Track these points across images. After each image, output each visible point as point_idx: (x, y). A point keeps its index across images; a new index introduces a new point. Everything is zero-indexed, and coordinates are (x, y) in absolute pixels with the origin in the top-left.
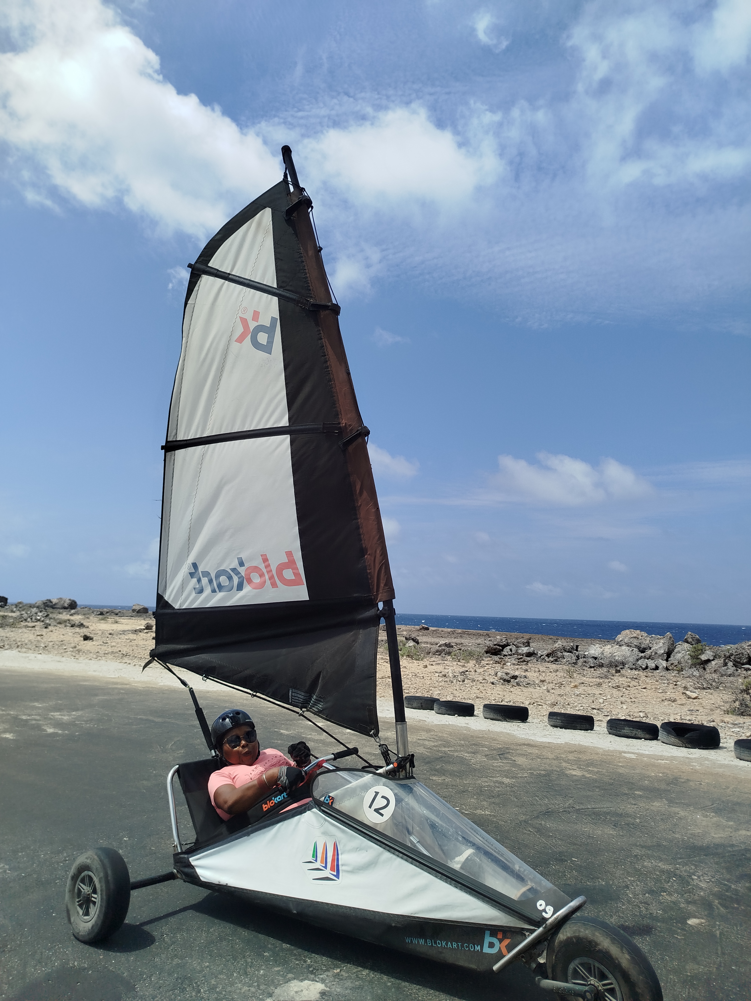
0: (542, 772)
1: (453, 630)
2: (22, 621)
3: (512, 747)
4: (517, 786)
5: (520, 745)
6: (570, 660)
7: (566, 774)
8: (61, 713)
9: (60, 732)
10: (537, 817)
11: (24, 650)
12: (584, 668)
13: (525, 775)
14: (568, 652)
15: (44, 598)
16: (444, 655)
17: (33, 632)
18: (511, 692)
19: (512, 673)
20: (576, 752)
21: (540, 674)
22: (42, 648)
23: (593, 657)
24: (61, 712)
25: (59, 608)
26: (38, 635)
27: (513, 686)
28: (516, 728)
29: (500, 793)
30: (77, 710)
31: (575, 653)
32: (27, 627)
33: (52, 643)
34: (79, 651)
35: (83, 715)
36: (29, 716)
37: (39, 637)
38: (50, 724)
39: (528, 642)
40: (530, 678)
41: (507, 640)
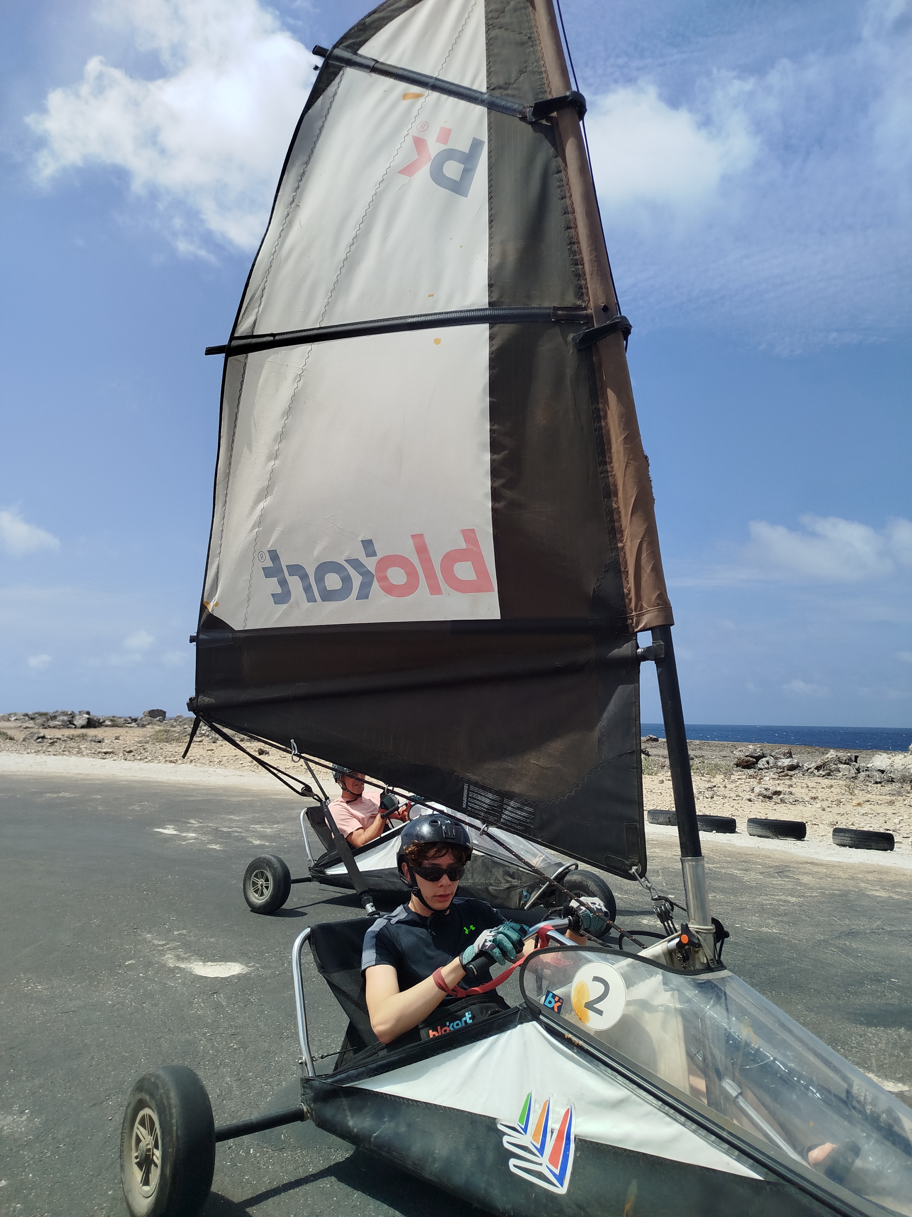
0: (836, 892)
3: (792, 865)
4: (807, 905)
5: (802, 863)
6: (847, 773)
7: (867, 895)
10: (839, 937)
12: (867, 783)
13: (815, 894)
14: (845, 764)
19: (773, 789)
20: (876, 873)
21: (809, 790)
23: (879, 770)
26: (208, 750)
27: (776, 803)
28: (792, 846)
29: (787, 911)
31: (854, 766)
33: (226, 758)
39: (790, 753)
40: (797, 794)
41: (761, 750)
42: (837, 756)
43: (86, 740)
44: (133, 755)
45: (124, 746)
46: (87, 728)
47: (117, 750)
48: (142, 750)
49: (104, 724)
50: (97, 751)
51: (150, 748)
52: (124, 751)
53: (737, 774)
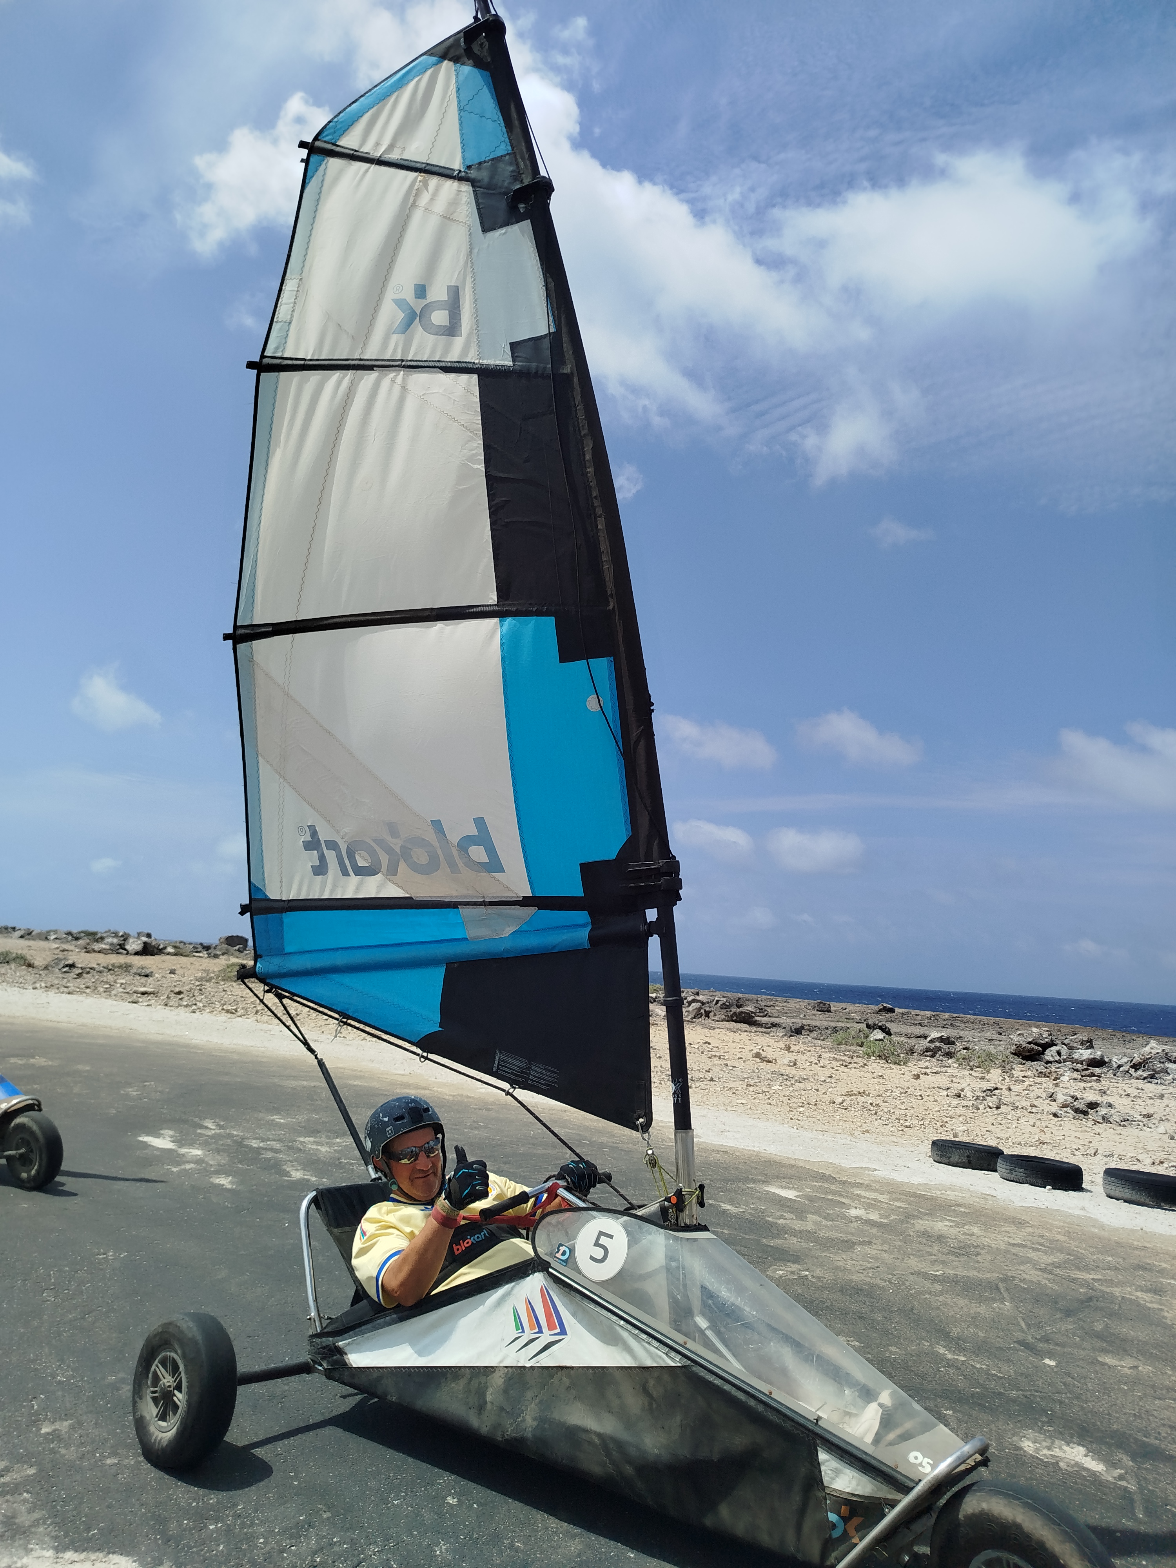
1: (934, 1013)
8: (317, 1140)
9: (314, 1179)
11: (266, 1018)
16: (941, 1057)
18: (1099, 1134)
19: (1082, 1097)
21: (1133, 1101)
24: (316, 1137)
27: (1096, 1122)
36: (263, 1141)
38: (297, 1160)
39: (1090, 1041)
40: (1119, 1108)
41: (1050, 1035)
42: (1163, 1050)
43: (129, 972)
44: (181, 999)
45: (176, 984)
46: (142, 955)
47: (164, 989)
48: (196, 991)
49: (165, 951)
50: (135, 989)
51: (209, 989)
52: (172, 991)
53: (1019, 1069)
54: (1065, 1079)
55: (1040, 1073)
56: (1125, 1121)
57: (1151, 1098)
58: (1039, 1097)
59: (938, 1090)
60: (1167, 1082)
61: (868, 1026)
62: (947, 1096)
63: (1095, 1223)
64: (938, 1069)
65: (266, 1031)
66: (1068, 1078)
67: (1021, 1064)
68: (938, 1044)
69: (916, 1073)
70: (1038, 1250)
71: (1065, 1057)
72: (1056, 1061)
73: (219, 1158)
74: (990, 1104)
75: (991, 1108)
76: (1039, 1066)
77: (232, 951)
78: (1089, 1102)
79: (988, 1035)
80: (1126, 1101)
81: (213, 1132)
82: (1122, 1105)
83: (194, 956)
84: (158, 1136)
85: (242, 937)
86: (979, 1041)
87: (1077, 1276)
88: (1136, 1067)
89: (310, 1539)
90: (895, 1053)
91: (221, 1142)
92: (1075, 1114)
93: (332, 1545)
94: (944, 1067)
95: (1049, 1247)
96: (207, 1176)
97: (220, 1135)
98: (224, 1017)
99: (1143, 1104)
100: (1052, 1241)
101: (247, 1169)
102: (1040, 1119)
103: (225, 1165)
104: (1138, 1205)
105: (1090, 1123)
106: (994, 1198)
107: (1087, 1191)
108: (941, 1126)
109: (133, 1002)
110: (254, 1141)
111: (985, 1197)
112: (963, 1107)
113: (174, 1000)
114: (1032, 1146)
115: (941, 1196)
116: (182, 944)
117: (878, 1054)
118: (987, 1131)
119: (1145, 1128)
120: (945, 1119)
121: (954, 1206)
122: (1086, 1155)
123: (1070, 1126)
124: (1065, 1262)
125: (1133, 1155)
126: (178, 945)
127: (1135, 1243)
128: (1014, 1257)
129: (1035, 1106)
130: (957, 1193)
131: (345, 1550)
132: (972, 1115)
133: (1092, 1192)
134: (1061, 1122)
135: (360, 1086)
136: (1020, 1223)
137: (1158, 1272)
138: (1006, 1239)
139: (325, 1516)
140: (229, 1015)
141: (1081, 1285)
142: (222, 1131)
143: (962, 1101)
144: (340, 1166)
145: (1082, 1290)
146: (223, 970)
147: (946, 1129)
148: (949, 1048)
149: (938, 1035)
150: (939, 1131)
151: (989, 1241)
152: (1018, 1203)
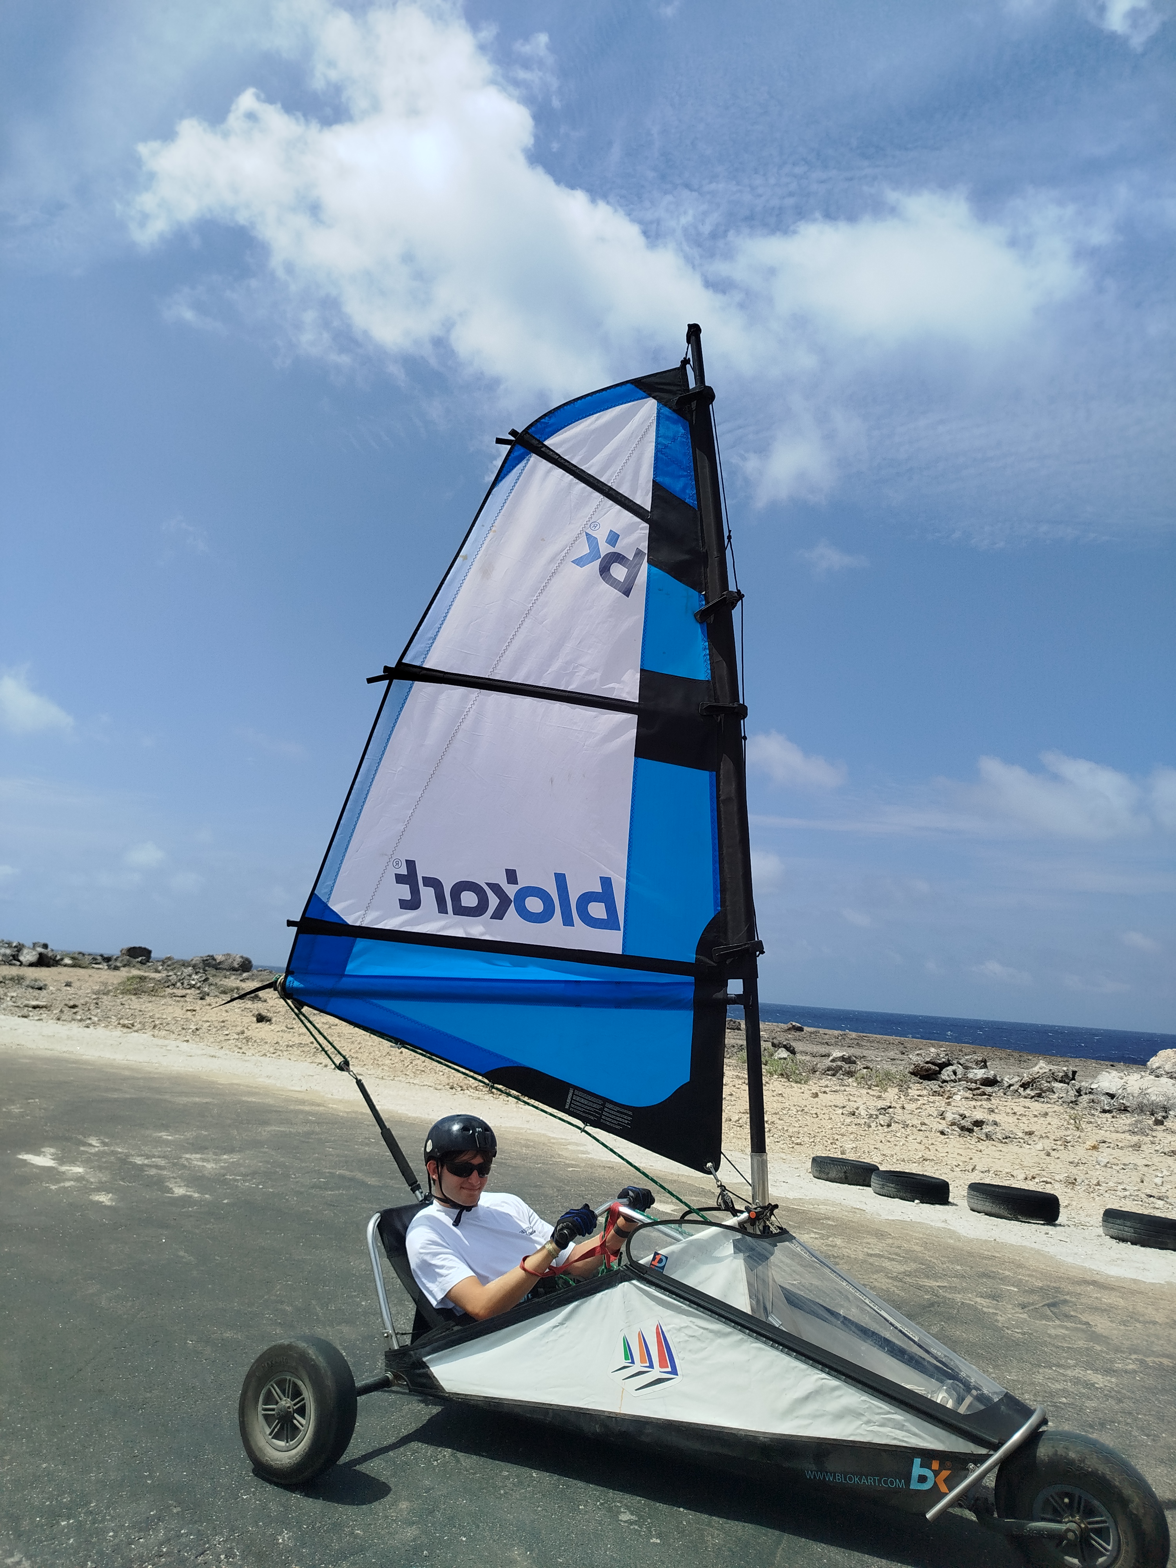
1: (843, 1032)
2: (168, 987)
3: (1064, 1286)
5: (1079, 1284)
6: (1064, 1095)
8: (203, 1156)
9: (196, 1195)
11: (163, 1033)
12: (1093, 1112)
13: (1131, 1366)
14: (1061, 1082)
15: (204, 954)
16: (842, 1076)
17: (181, 1004)
18: (980, 1151)
19: (970, 1115)
21: (1018, 1120)
22: (191, 1030)
23: (1107, 1094)
24: (203, 1154)
25: (225, 969)
26: (188, 1010)
27: (981, 1140)
30: (231, 1150)
31: (1073, 1085)
32: (173, 995)
33: (208, 1024)
34: (248, 1039)
35: (241, 1161)
36: (147, 1158)
37: (189, 1013)
38: (181, 1177)
39: (985, 1062)
40: (1004, 1126)
41: (947, 1055)
42: (1050, 1070)
43: (21, 984)
44: (75, 1013)
45: (70, 997)
46: (36, 966)
47: (58, 1002)
48: (92, 1005)
49: (63, 963)
50: (27, 1002)
51: (107, 1002)
52: (66, 1005)
53: (915, 1088)
54: (957, 1097)
55: (935, 1092)
56: (1006, 1138)
57: (1036, 1116)
58: (930, 1115)
59: (834, 1108)
60: (1052, 1101)
61: (774, 1045)
62: (842, 1114)
63: (952, 1234)
64: (838, 1088)
65: (162, 1047)
66: (960, 1097)
67: (918, 1083)
68: (839, 1063)
69: (814, 1092)
70: (893, 1260)
71: (960, 1077)
72: (952, 1080)
73: (101, 1175)
74: (882, 1123)
75: (882, 1126)
76: (934, 1085)
77: (134, 963)
78: (975, 1120)
79: (891, 1054)
80: (1012, 1119)
81: (97, 1149)
82: (1007, 1122)
83: (93, 968)
84: (38, 1153)
85: (145, 949)
86: (881, 1060)
87: (925, 1284)
88: (1025, 1086)
89: (158, 1531)
90: (797, 1072)
91: (104, 1160)
92: (961, 1132)
93: (179, 1536)
94: (843, 1086)
95: (904, 1257)
96: (86, 1193)
97: (104, 1152)
98: (118, 1032)
99: (1026, 1122)
100: (907, 1251)
101: (128, 1186)
102: (927, 1137)
103: (106, 1182)
104: (997, 1217)
105: (974, 1140)
106: (863, 1212)
107: (953, 1204)
108: (831, 1143)
109: (24, 1017)
110: (139, 1158)
111: (854, 1210)
112: (856, 1125)
113: (68, 1013)
114: (915, 1163)
115: (813, 1210)
116: (81, 955)
117: (780, 1072)
118: (875, 1148)
119: (1024, 1145)
120: (836, 1137)
121: (823, 1219)
122: (965, 1171)
123: (956, 1143)
124: (916, 1271)
125: (1008, 1171)
126: (76, 956)
127: (986, 1253)
128: (869, 1266)
129: (925, 1124)
130: (828, 1208)
131: (192, 1541)
132: (863, 1133)
133: (956, 1205)
134: (947, 1140)
135: (255, 1102)
136: (882, 1235)
137: (1001, 1279)
138: (865, 1249)
139: (175, 1511)
140: (125, 1030)
141: (927, 1292)
142: (106, 1148)
143: (856, 1119)
144: (225, 1182)
145: (926, 1297)
146: (123, 983)
147: (835, 1146)
148: (849, 1067)
149: (840, 1054)
150: (828, 1149)
151: (849, 1251)
152: (885, 1216)
